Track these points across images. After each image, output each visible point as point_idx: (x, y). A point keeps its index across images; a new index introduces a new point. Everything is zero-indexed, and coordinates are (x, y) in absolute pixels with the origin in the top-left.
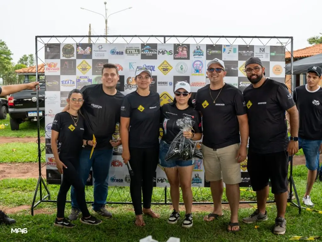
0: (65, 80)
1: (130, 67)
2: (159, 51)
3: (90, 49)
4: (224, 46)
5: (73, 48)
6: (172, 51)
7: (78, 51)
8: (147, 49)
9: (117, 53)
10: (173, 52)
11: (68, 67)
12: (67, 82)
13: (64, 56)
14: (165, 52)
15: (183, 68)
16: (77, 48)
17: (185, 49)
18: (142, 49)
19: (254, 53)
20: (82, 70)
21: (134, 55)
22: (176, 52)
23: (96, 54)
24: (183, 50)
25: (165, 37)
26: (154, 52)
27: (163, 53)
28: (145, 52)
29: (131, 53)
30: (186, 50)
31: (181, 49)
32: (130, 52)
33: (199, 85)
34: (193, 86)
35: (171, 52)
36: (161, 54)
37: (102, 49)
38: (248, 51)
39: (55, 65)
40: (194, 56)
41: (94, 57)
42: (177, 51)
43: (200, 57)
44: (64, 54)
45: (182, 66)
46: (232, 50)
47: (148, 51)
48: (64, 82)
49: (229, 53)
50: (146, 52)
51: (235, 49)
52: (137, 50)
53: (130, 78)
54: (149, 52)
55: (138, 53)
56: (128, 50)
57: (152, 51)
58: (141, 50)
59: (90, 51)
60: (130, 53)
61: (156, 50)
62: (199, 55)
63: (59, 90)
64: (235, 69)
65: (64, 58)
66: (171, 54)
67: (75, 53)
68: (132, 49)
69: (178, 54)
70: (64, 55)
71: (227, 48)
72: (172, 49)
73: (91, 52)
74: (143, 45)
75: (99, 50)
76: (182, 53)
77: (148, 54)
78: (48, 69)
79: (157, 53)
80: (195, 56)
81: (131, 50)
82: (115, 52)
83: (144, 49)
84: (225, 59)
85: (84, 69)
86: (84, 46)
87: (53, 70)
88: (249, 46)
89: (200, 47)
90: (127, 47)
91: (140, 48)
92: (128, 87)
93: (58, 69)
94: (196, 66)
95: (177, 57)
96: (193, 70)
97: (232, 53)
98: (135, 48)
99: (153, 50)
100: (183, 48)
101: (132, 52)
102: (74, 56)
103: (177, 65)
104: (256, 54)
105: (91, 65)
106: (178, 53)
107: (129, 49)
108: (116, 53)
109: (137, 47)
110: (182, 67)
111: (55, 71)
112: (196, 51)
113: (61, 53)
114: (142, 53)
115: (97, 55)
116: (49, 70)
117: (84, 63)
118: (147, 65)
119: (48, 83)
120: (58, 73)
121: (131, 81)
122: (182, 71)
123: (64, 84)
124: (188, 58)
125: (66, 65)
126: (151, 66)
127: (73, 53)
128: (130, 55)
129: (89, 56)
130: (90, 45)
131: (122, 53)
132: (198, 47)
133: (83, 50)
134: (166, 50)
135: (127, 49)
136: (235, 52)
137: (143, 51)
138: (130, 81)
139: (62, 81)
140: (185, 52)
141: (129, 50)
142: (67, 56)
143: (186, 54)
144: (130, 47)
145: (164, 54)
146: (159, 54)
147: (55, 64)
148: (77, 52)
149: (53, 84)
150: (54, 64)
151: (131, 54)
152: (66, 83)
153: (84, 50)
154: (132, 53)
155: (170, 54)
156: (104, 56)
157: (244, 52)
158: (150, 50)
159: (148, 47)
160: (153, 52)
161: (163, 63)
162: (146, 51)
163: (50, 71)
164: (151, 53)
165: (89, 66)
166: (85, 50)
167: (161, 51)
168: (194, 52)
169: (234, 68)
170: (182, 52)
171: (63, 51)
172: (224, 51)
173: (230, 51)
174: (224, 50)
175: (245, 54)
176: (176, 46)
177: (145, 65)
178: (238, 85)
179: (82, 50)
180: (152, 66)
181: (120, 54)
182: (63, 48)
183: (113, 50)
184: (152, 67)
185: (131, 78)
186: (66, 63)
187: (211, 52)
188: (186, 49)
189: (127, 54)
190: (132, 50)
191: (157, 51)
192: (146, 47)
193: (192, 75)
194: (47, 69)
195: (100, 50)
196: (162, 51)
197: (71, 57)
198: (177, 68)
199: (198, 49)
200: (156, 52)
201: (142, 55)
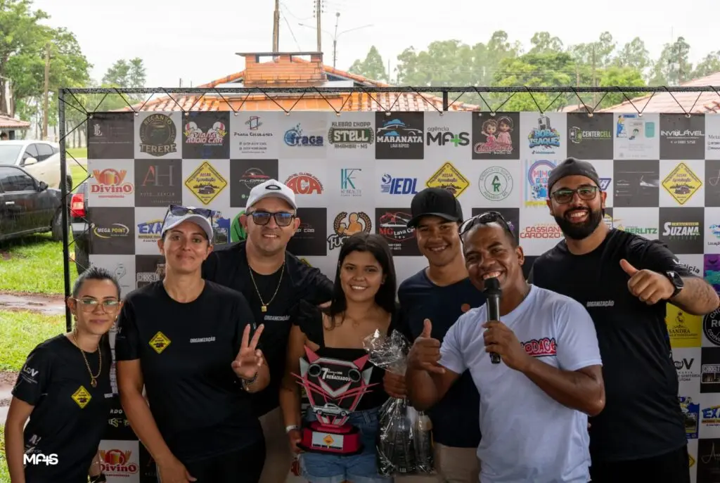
0: (149, 220)
1: (344, 184)
2: (429, 135)
3: (224, 128)
4: (620, 117)
5: (173, 126)
6: (467, 134)
7: (186, 134)
8: (393, 128)
9: (306, 141)
10: (470, 137)
11: (157, 184)
12: (154, 229)
13: (144, 150)
14: (448, 137)
15: (499, 185)
16: (183, 126)
17: (505, 127)
18: (379, 129)
19: (704, 137)
20: (201, 192)
21: (354, 147)
22: (478, 138)
23: (241, 143)
24: (499, 130)
25: (445, 91)
26: (415, 138)
27: (441, 139)
28: (387, 138)
29: (345, 139)
30: (508, 131)
31: (492, 129)
32: (342, 136)
33: (545, 235)
34: (530, 237)
35: (464, 136)
36: (435, 144)
37: (260, 130)
38: (688, 132)
39: (119, 177)
40: (531, 147)
41: (236, 153)
42: (483, 133)
43: (549, 150)
44: (144, 143)
45: (496, 178)
46: (643, 129)
47: (395, 133)
48: (147, 227)
49: (632, 138)
50: (392, 139)
51: (650, 126)
52: (363, 132)
53: (343, 215)
54: (398, 138)
55: (367, 139)
56: (335, 132)
57: (407, 134)
58: (377, 130)
59: (224, 134)
60: (342, 140)
61: (420, 132)
62: (548, 145)
63: (131, 250)
64: (651, 185)
65: (146, 156)
66: (464, 142)
67: (178, 141)
68: (349, 130)
69: (486, 142)
70: (145, 147)
71: (627, 123)
72: (468, 128)
73: (226, 140)
74: (381, 117)
75: (248, 131)
76: (497, 140)
77: (398, 143)
78: (98, 190)
79: (423, 139)
80: (536, 149)
81: (345, 132)
82: (298, 138)
83: (385, 128)
84: (622, 155)
85: (207, 190)
86: (205, 119)
87: (113, 191)
88: (692, 114)
89: (548, 120)
90: (333, 124)
91: (373, 126)
92: (338, 242)
93: (127, 188)
94: (537, 177)
95: (481, 151)
96: (530, 190)
97: (641, 138)
98: (358, 124)
99: (412, 130)
100: (499, 125)
101: (348, 136)
102: (175, 150)
103: (483, 176)
104: (711, 140)
105: (227, 175)
106: (484, 139)
107: (340, 130)
108: (300, 140)
109: (365, 124)
110: (496, 182)
111: (119, 194)
112: (539, 133)
113: (138, 141)
114: (380, 139)
115: (242, 146)
116: (102, 191)
117: (206, 170)
118: (392, 178)
119: (100, 230)
120: (128, 200)
121: (348, 224)
122: (497, 193)
123: (148, 234)
124: (515, 155)
125: (151, 176)
126: (406, 180)
127: (171, 142)
128: (341, 147)
129: (221, 151)
130: (224, 117)
131: (319, 141)
132: (544, 122)
133: (203, 132)
134: (450, 131)
135: (334, 130)
136: (649, 134)
137: (382, 134)
138: (342, 226)
139: (141, 226)
140: (506, 137)
141: (341, 132)
142: (153, 148)
143: (509, 142)
144: (343, 123)
145: (444, 144)
146: (428, 144)
147: (119, 172)
148: (184, 138)
149: (114, 233)
150: (117, 173)
151: (347, 144)
152: (151, 231)
153: (205, 131)
154: (348, 140)
155: (461, 144)
156: (265, 148)
157: (677, 133)
158: (402, 132)
159: (396, 122)
160: (410, 138)
161: (442, 170)
162: (388, 134)
163: (105, 193)
164: (404, 139)
165: (221, 179)
166: (210, 131)
167: (434, 134)
168: (533, 136)
169: (647, 182)
170: (497, 137)
171: (141, 134)
172: (619, 132)
173: (637, 130)
174: (620, 127)
175: (680, 140)
176: (480, 119)
177: (389, 177)
178: (657, 231)
179: (200, 131)
180: (410, 180)
181: (312, 144)
182: (143, 125)
183: (293, 132)
184: (408, 183)
185: (348, 216)
186: (153, 172)
187: (580, 137)
188: (508, 128)
189: (333, 145)
190: (347, 132)
191: (422, 135)
192: (390, 123)
193: (528, 204)
194: (96, 188)
195: (254, 132)
196: (440, 134)
197: (167, 152)
198: (482, 183)
199: (543, 127)
200: (420, 138)
201: (379, 146)
